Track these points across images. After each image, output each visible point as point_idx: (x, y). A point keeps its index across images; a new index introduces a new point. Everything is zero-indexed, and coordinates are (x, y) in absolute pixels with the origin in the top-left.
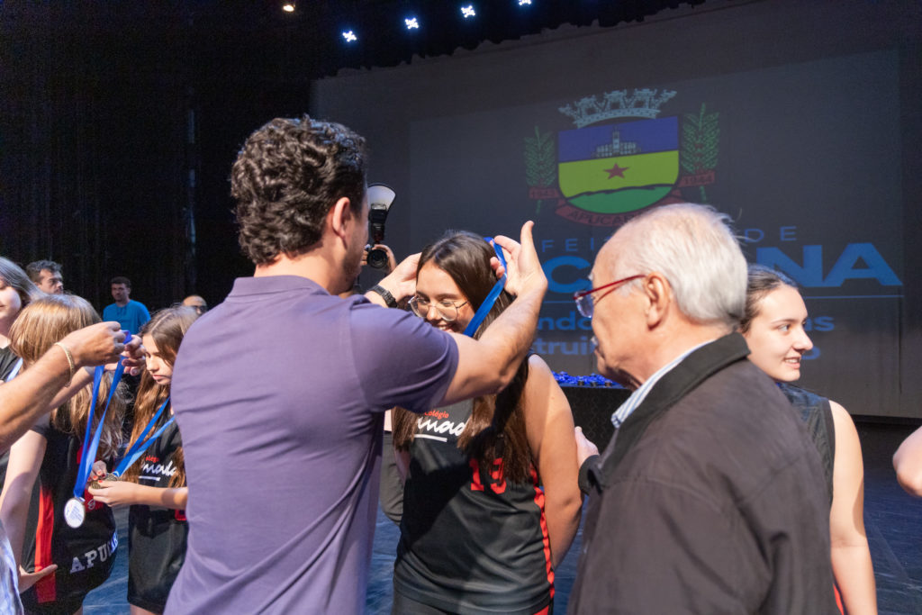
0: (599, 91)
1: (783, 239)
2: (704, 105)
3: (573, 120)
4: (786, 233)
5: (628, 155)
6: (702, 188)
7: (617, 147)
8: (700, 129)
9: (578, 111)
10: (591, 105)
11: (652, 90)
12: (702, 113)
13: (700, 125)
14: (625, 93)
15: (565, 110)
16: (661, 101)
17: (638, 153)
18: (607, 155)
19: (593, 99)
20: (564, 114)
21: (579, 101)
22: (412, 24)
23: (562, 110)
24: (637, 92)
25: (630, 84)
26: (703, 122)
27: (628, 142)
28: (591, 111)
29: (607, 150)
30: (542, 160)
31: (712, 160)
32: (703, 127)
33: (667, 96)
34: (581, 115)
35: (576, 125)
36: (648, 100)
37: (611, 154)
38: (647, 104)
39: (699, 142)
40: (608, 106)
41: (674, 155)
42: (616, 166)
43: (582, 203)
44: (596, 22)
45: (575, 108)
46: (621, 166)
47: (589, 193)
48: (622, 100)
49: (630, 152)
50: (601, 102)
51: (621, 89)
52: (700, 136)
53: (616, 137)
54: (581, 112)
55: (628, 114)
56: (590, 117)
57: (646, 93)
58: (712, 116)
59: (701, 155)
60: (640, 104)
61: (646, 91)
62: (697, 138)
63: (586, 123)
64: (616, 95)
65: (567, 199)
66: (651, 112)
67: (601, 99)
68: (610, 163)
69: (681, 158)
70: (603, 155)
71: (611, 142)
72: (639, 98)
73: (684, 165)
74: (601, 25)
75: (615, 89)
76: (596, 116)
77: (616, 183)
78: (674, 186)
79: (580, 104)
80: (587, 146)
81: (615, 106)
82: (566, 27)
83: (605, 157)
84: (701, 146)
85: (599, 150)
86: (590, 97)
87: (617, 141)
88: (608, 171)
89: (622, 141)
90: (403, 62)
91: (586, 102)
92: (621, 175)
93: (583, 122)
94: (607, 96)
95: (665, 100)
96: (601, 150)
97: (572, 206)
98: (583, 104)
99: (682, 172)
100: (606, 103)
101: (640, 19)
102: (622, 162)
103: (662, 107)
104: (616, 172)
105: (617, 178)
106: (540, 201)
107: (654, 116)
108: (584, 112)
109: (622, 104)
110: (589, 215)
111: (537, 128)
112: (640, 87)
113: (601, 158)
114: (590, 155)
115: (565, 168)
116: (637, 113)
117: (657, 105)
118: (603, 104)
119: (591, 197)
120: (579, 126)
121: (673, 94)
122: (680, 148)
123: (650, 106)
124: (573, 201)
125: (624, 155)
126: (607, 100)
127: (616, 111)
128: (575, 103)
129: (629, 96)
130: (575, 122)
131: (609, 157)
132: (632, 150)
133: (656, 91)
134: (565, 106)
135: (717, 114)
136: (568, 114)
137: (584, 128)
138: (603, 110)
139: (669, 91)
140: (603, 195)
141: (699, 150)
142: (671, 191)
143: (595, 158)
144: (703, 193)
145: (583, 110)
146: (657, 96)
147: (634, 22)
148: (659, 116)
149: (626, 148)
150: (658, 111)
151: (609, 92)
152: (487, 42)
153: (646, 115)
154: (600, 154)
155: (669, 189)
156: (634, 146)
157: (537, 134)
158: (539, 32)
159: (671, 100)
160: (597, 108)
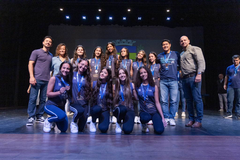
0: (120, 39)
3: (115, 44)
10: (119, 41)
12: (141, 46)
14: (126, 40)
19: (119, 40)
21: (116, 40)
22: (84, 18)
24: (128, 40)
25: (127, 38)
28: (119, 43)
40: (122, 42)
41: (135, 54)
44: (123, 26)
45: (115, 42)
55: (127, 44)
56: (118, 44)
57: (130, 41)
60: (129, 43)
61: (130, 40)
64: (124, 40)
66: (131, 45)
67: (121, 41)
72: (129, 42)
74: (124, 26)
75: (124, 39)
76: (120, 44)
79: (116, 41)
81: (124, 42)
82: (117, 25)
90: (79, 25)
91: (118, 41)
94: (122, 40)
95: (134, 43)
101: (132, 27)
103: (133, 44)
107: (131, 46)
108: (117, 43)
112: (129, 39)
116: (128, 44)
118: (121, 42)
120: (116, 45)
121: (135, 42)
129: (127, 41)
133: (132, 41)
134: (113, 41)
139: (134, 41)
143: (119, 52)
145: (117, 42)
146: (132, 42)
147: (130, 27)
148: (132, 46)
151: (123, 39)
152: (100, 25)
153: (130, 45)
158: (111, 25)
159: (135, 43)
160: (120, 43)
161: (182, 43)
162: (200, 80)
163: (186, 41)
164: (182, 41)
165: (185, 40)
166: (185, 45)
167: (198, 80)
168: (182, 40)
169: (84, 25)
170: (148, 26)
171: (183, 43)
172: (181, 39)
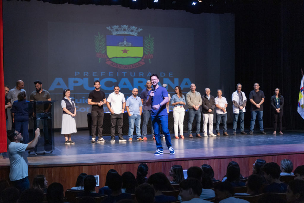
0: (120, 24)
1: (170, 76)
2: (150, 35)
4: (170, 74)
5: (128, 46)
6: (149, 59)
7: (125, 43)
9: (113, 29)
11: (136, 27)
12: (149, 37)
13: (149, 40)
14: (127, 26)
17: (132, 46)
18: (122, 45)
19: (118, 26)
20: (108, 30)
21: (113, 26)
23: (107, 28)
24: (131, 27)
25: (130, 24)
27: (128, 42)
28: (117, 30)
29: (122, 44)
30: (101, 44)
31: (152, 51)
33: (140, 30)
34: (114, 31)
35: (112, 34)
36: (134, 30)
38: (134, 31)
39: (148, 45)
40: (123, 29)
41: (142, 48)
42: (125, 49)
43: (115, 60)
45: (112, 28)
46: (127, 50)
47: (117, 57)
48: (127, 29)
49: (129, 45)
50: (120, 28)
51: (127, 25)
53: (125, 40)
54: (114, 30)
55: (129, 33)
56: (116, 32)
57: (134, 28)
59: (149, 50)
60: (132, 31)
61: (134, 27)
63: (116, 34)
64: (125, 26)
65: (109, 59)
66: (135, 34)
67: (120, 27)
68: (123, 48)
69: (144, 50)
70: (121, 45)
71: (124, 42)
72: (132, 29)
75: (125, 25)
76: (119, 32)
77: (125, 55)
78: (142, 58)
79: (113, 27)
80: (116, 42)
81: (125, 30)
83: (122, 46)
84: (149, 47)
85: (120, 44)
86: (117, 25)
87: (125, 41)
88: (122, 51)
89: (127, 42)
91: (116, 27)
92: (127, 53)
93: (114, 33)
94: (122, 26)
95: (139, 31)
96: (120, 43)
97: (111, 61)
99: (144, 54)
100: (122, 29)
102: (127, 48)
103: (138, 33)
104: (125, 51)
105: (125, 53)
106: (100, 58)
107: (136, 35)
108: (115, 30)
109: (127, 30)
110: (117, 64)
111: (99, 33)
112: (132, 26)
114: (117, 45)
115: (108, 48)
116: (131, 33)
117: (137, 32)
118: (121, 29)
119: (118, 58)
120: (113, 35)
121: (141, 29)
122: (144, 47)
123: (135, 32)
124: (111, 60)
125: (127, 46)
126: (122, 28)
127: (125, 32)
129: (129, 27)
130: (112, 33)
131: (123, 46)
132: (130, 45)
133: (137, 27)
134: (108, 27)
135: (153, 38)
136: (110, 30)
137: (114, 35)
139: (140, 29)
140: (121, 58)
141: (149, 48)
142: (141, 59)
143: (119, 46)
144: (150, 61)
145: (114, 29)
146: (137, 29)
148: (137, 35)
149: (128, 44)
150: (137, 34)
151: (123, 25)
153: (134, 35)
154: (120, 45)
155: (140, 59)
156: (130, 44)
157: (99, 35)
159: (141, 31)
160: (119, 30)
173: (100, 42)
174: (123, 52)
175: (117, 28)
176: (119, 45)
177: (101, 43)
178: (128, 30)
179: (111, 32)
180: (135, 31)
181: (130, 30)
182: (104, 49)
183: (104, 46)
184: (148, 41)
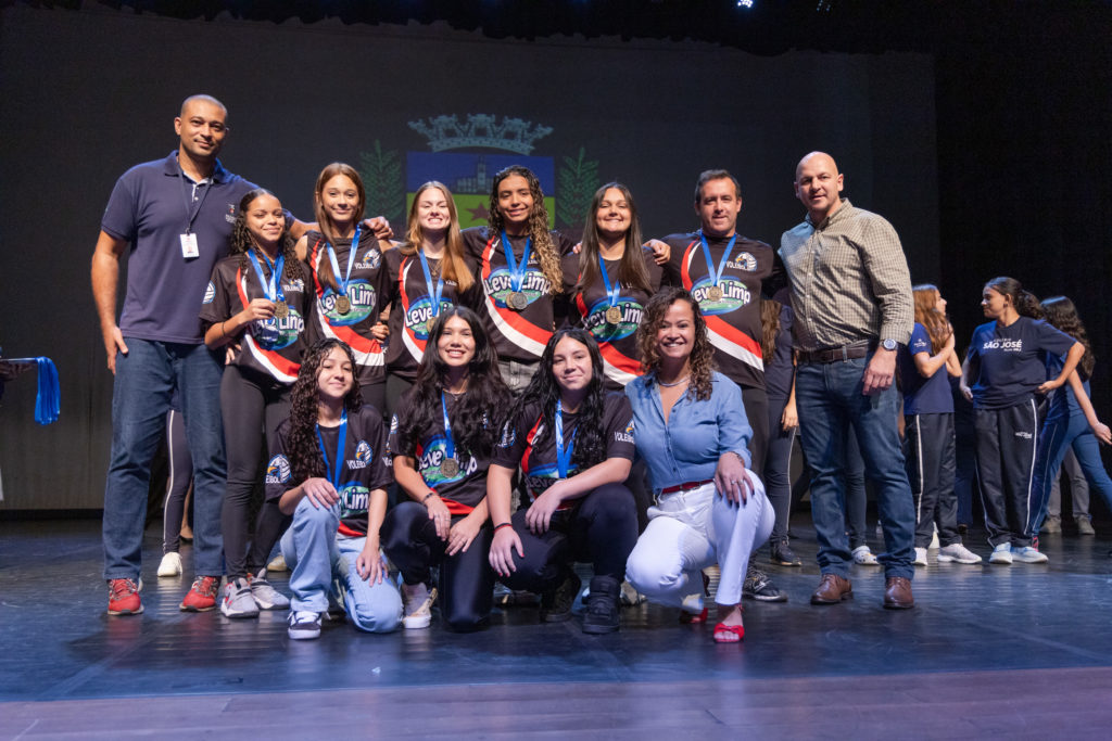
0: (463, 111)
2: (582, 150)
3: (428, 140)
7: (482, 182)
8: (578, 177)
9: (434, 131)
10: (450, 126)
11: (525, 121)
12: (581, 159)
13: (579, 172)
14: (492, 119)
15: (417, 126)
16: (535, 136)
18: (470, 190)
19: (454, 118)
20: (415, 132)
21: (435, 117)
23: (412, 125)
24: (507, 120)
25: (501, 112)
26: (582, 168)
28: (450, 133)
29: (470, 184)
32: (582, 174)
33: (542, 132)
34: (437, 136)
35: (429, 149)
36: (520, 132)
37: (475, 191)
38: (519, 136)
39: (577, 190)
40: (472, 131)
41: (549, 202)
42: (481, 206)
44: (480, 30)
45: (429, 126)
48: (489, 127)
50: (464, 124)
51: (489, 115)
52: (578, 185)
53: (482, 171)
54: (438, 132)
55: (496, 145)
56: (449, 141)
57: (517, 123)
58: (591, 163)
59: (579, 207)
60: (510, 136)
61: (518, 121)
62: (576, 187)
63: (444, 147)
64: (481, 119)
66: (525, 148)
67: (463, 121)
68: (474, 201)
69: (558, 207)
70: (465, 190)
71: (476, 176)
72: (510, 129)
73: (561, 216)
74: (485, 33)
75: (482, 112)
76: (456, 140)
79: (436, 121)
81: (481, 132)
83: (467, 193)
84: (580, 196)
85: (460, 183)
86: (449, 115)
87: (483, 175)
88: (470, 210)
89: (488, 176)
90: (203, 16)
91: (444, 121)
93: (440, 145)
94: (472, 119)
95: (540, 136)
96: (462, 183)
98: (440, 123)
99: (559, 224)
100: (470, 128)
103: (536, 143)
104: (480, 213)
105: (481, 221)
107: (527, 153)
108: (441, 133)
109: (490, 132)
111: (377, 144)
112: (512, 116)
113: (462, 193)
116: (507, 145)
117: (531, 140)
118: (467, 127)
120: (435, 150)
121: (549, 130)
122: (556, 194)
123: (523, 140)
126: (471, 124)
127: (483, 139)
128: (430, 119)
129: (498, 123)
130: (429, 144)
131: (472, 193)
133: (529, 123)
134: (416, 121)
136: (420, 131)
137: (440, 152)
138: (466, 134)
139: (544, 126)
141: (577, 201)
143: (455, 192)
145: (440, 129)
146: (531, 130)
147: (524, 40)
148: (532, 153)
150: (532, 148)
151: (474, 113)
152: (337, 20)
153: (517, 150)
154: (462, 188)
157: (379, 151)
158: (405, 24)
159: (546, 137)
160: (458, 132)
161: (806, 188)
162: (889, 377)
163: (827, 183)
164: (809, 180)
165: (821, 177)
166: (823, 203)
167: (882, 377)
168: (810, 172)
169: (235, 16)
170: (626, 39)
171: (813, 192)
172: (803, 168)
173: (381, 178)
174: (471, 215)
175: (452, 126)
176: (459, 190)
177: (384, 180)
178: (495, 135)
179: (425, 139)
180: (523, 135)
181: (502, 133)
182: (396, 203)
183: (395, 192)
184: (575, 174)
